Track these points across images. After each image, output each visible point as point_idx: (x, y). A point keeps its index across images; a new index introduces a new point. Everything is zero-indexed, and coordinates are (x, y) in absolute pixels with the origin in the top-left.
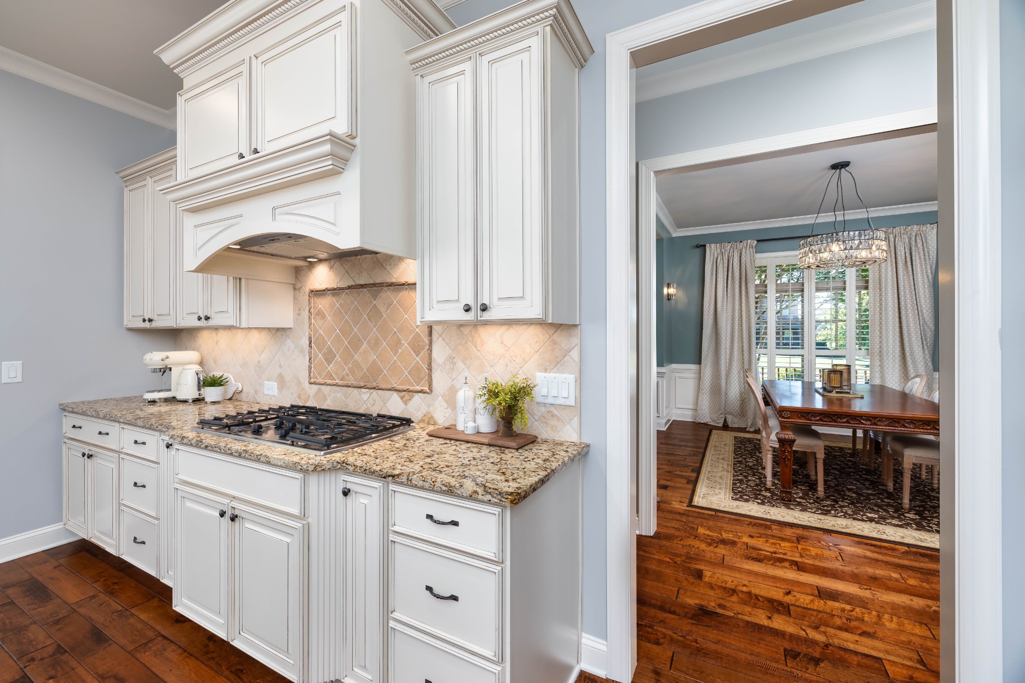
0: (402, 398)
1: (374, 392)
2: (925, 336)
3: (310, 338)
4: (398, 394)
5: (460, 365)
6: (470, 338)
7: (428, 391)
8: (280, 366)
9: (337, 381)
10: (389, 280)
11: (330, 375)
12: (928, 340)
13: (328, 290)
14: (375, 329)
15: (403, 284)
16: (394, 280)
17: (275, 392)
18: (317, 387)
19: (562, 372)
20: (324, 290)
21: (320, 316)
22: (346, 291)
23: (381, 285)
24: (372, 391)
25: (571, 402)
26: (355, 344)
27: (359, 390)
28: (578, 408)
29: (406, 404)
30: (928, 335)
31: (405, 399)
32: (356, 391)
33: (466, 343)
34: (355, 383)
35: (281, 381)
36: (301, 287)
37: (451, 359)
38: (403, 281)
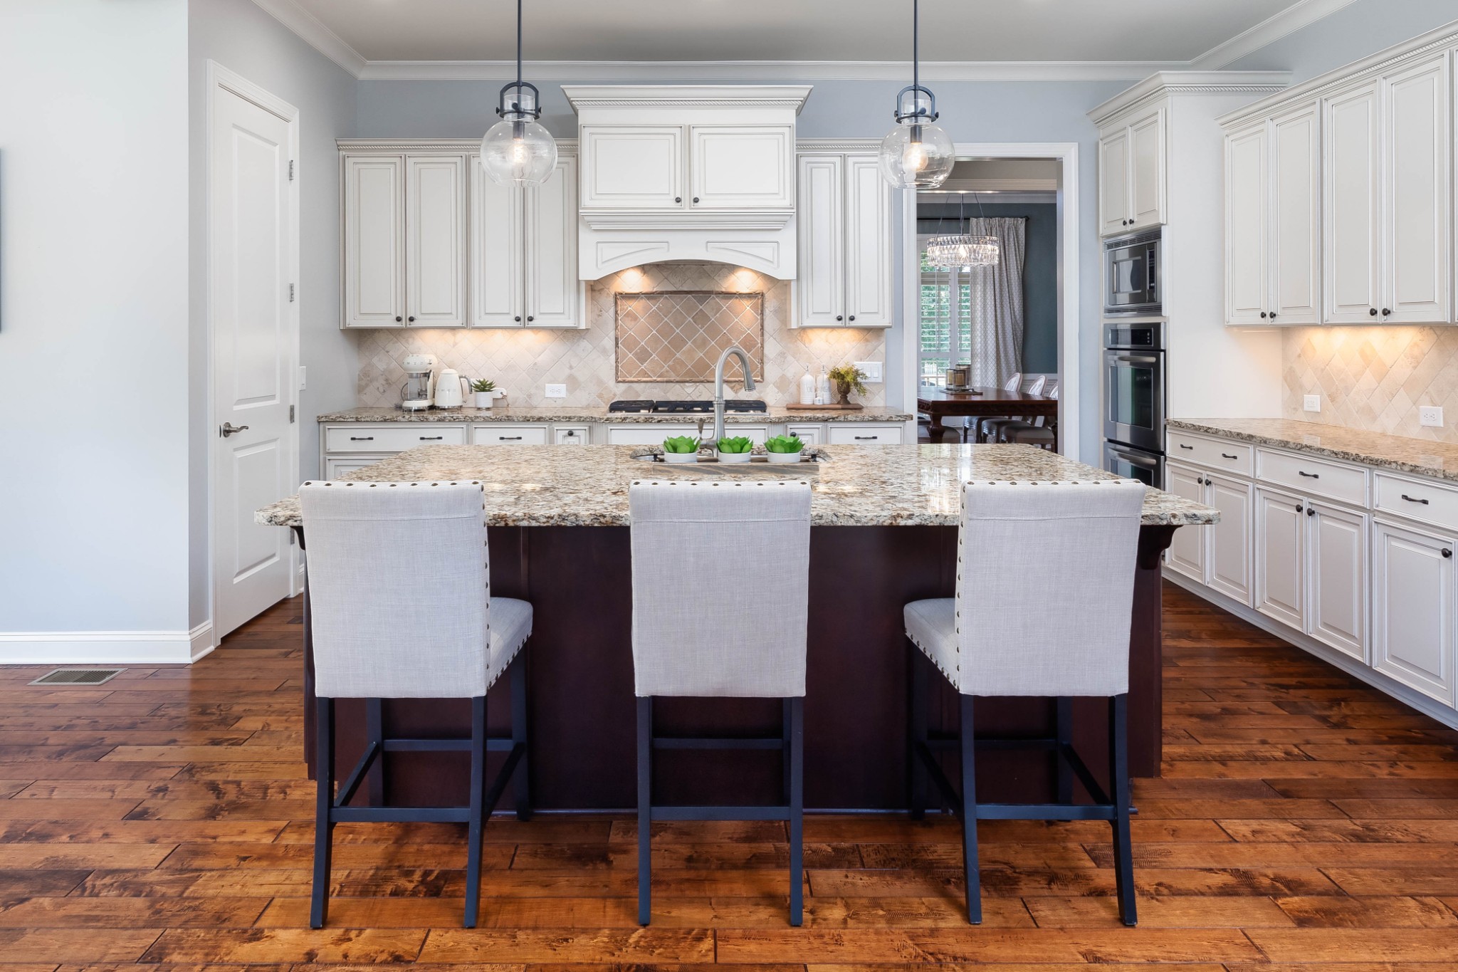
0: (732, 388)
1: (701, 386)
2: (1016, 336)
3: (617, 339)
4: (728, 386)
5: (790, 358)
6: (800, 338)
7: (761, 380)
8: (571, 367)
9: (655, 378)
10: (717, 289)
11: (645, 374)
12: (1019, 340)
13: (643, 294)
14: (701, 331)
15: (735, 294)
16: (724, 290)
17: (563, 394)
18: (626, 385)
19: (873, 361)
20: (638, 294)
21: (630, 318)
22: (665, 295)
23: (710, 293)
24: (698, 384)
25: (880, 380)
26: (678, 343)
27: (682, 384)
28: (884, 384)
29: (736, 393)
30: (1018, 335)
31: (735, 389)
32: (677, 386)
33: (796, 341)
34: (678, 379)
35: (573, 383)
36: (602, 289)
37: (782, 355)
38: (733, 290)
